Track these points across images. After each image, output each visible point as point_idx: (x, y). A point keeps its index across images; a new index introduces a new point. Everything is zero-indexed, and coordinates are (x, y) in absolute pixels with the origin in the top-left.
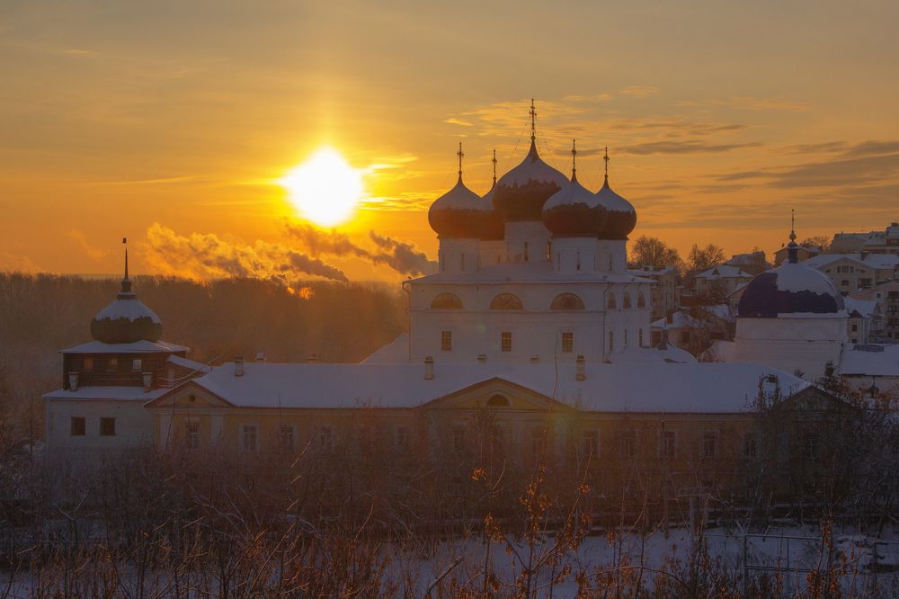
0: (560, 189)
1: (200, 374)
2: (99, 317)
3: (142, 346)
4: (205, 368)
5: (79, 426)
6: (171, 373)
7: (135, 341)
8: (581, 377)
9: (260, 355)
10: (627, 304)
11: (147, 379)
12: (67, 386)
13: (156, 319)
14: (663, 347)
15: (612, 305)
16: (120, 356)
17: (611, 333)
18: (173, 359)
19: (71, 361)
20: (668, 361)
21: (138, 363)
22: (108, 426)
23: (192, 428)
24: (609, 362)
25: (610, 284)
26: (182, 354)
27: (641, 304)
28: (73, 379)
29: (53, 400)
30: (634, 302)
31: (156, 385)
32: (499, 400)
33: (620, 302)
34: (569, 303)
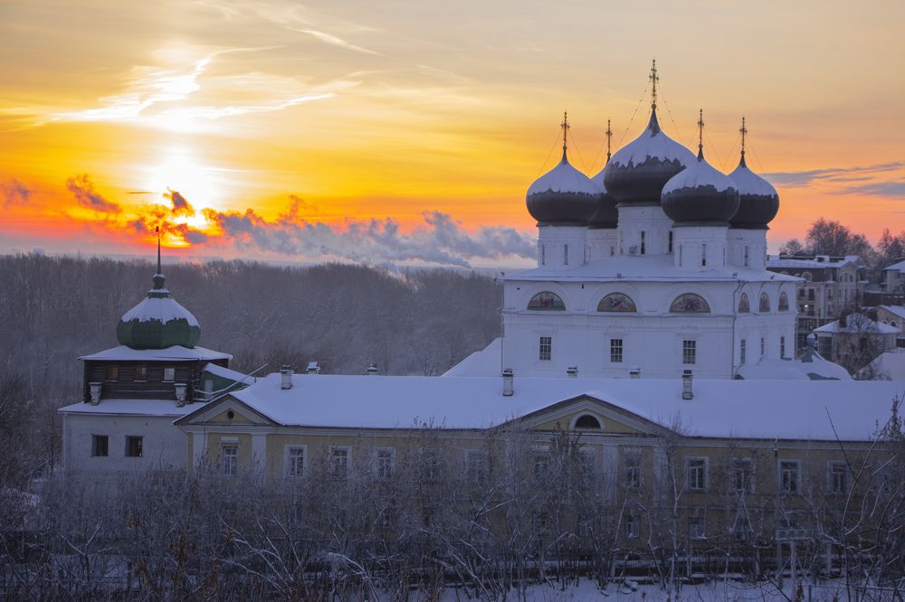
0: (684, 168)
1: (241, 386)
2: (126, 318)
3: (176, 353)
4: (248, 379)
5: (101, 445)
6: (209, 384)
7: (167, 347)
8: (688, 396)
9: (313, 365)
10: (764, 306)
11: (181, 392)
12: (88, 399)
13: (193, 321)
14: (807, 359)
15: (744, 308)
16: (150, 364)
17: (743, 342)
18: (211, 368)
19: (94, 370)
20: (813, 376)
21: (170, 373)
22: (134, 446)
23: (230, 449)
24: (738, 377)
25: (742, 283)
26: (216, 362)
27: (783, 306)
28: (95, 390)
29: (71, 414)
30: (774, 304)
31: (191, 398)
32: (587, 422)
33: (754, 305)
34: (691, 306)
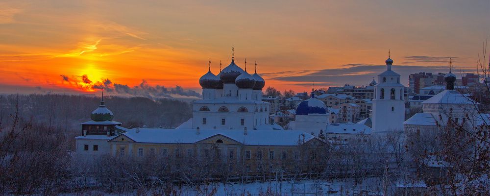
0: (241, 74)
1: (125, 131)
2: (93, 113)
3: (107, 122)
4: (127, 130)
5: (86, 147)
6: (116, 131)
7: (105, 120)
8: (245, 134)
9: (144, 126)
10: (261, 110)
11: (108, 133)
12: (83, 135)
13: (112, 114)
14: (272, 124)
15: (257, 111)
16: (100, 126)
17: (256, 120)
18: (117, 126)
19: (84, 127)
20: (274, 129)
21: (105, 128)
22: (96, 148)
23: (123, 149)
24: (255, 129)
25: (256, 104)
26: (119, 125)
27: (266, 110)
28: (85, 132)
29: (78, 139)
30: (264, 110)
31: (111, 135)
32: (220, 141)
33: (259, 110)
34: (243, 110)
